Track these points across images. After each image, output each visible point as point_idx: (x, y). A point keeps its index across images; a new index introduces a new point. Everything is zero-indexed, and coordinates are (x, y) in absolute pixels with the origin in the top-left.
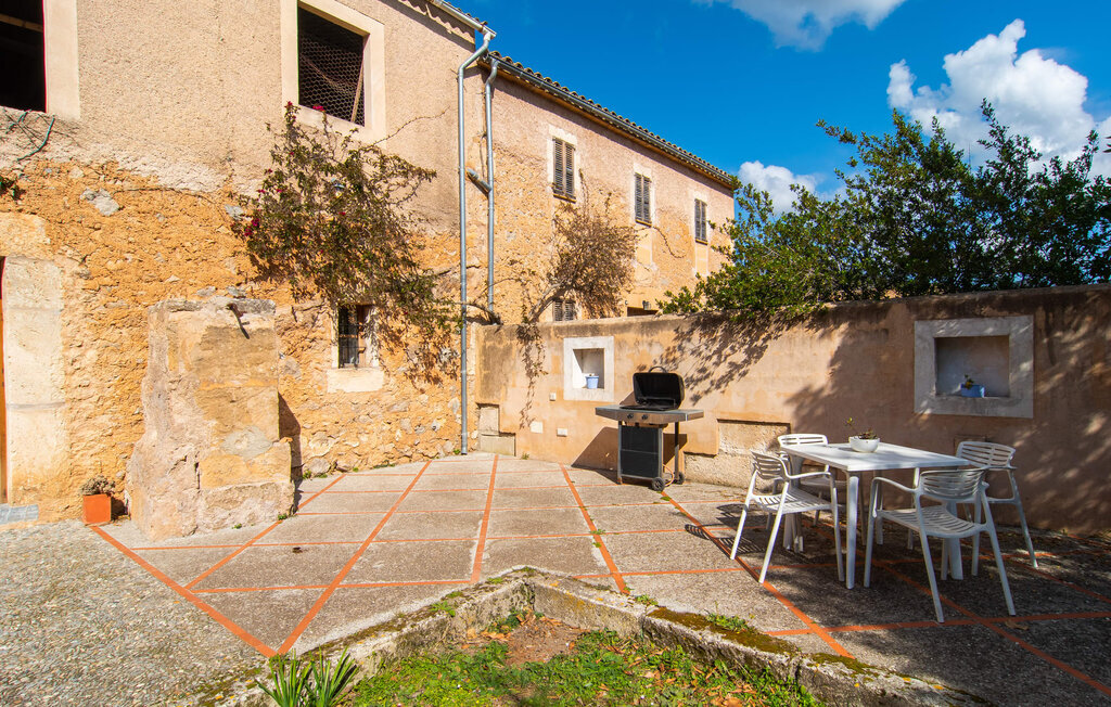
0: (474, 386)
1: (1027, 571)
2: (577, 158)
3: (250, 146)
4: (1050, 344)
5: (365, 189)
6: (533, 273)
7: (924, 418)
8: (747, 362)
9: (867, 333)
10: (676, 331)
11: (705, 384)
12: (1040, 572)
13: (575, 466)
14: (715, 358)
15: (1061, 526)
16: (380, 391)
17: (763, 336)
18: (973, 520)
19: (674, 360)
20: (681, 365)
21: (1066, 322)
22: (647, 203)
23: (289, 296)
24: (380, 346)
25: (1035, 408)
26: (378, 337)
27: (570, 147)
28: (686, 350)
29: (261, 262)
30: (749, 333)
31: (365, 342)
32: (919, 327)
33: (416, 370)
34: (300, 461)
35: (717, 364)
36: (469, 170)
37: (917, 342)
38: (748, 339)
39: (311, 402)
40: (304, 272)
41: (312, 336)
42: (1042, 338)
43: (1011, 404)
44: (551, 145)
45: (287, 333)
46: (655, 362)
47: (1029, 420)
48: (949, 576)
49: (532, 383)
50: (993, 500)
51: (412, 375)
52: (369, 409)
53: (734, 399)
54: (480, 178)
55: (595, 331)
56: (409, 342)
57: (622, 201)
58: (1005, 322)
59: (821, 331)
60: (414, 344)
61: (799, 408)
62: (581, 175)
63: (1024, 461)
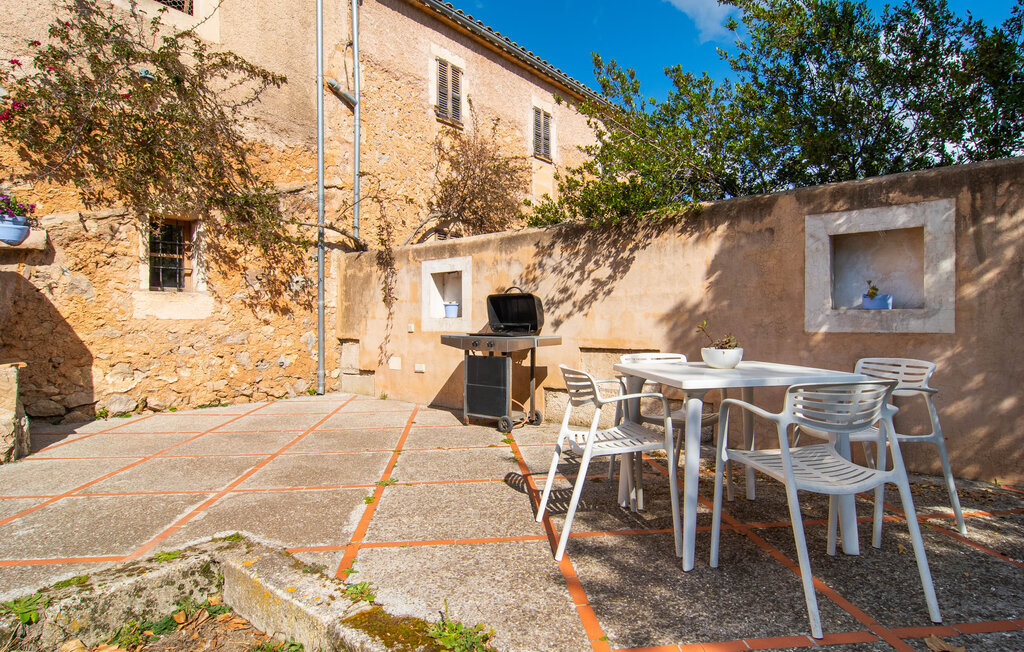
0: (334, 319)
1: (952, 540)
2: (465, 83)
3: (19, 15)
4: (977, 235)
5: (187, 84)
6: (411, 200)
7: (819, 337)
8: (612, 278)
9: (748, 234)
10: (537, 245)
11: (567, 307)
12: (970, 541)
13: (433, 406)
14: (577, 276)
15: (992, 474)
16: (208, 319)
17: (630, 246)
18: (875, 466)
19: (534, 279)
20: (542, 285)
21: (999, 204)
22: (547, 139)
23: (76, 201)
24: (208, 268)
25: (957, 320)
26: (205, 257)
27: (456, 71)
28: (547, 267)
29: (35, 157)
30: (614, 243)
31: (191, 264)
32: (812, 223)
33: (258, 298)
34: (92, 397)
35: (580, 282)
36: (328, 79)
37: (809, 242)
38: (613, 250)
39: (108, 328)
40: (100, 174)
41: (111, 250)
42: (967, 228)
43: (926, 316)
44: (434, 67)
45: (73, 244)
46: (514, 282)
47: (949, 335)
48: (839, 549)
49: (391, 314)
50: (904, 437)
51: (252, 304)
52: (192, 340)
53: (597, 324)
54: (343, 90)
55: (453, 251)
56: (250, 266)
57: (518, 134)
58: (919, 209)
59: (696, 235)
60: (255, 269)
61: (672, 330)
62: (470, 101)
63: (944, 387)
